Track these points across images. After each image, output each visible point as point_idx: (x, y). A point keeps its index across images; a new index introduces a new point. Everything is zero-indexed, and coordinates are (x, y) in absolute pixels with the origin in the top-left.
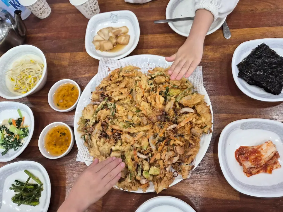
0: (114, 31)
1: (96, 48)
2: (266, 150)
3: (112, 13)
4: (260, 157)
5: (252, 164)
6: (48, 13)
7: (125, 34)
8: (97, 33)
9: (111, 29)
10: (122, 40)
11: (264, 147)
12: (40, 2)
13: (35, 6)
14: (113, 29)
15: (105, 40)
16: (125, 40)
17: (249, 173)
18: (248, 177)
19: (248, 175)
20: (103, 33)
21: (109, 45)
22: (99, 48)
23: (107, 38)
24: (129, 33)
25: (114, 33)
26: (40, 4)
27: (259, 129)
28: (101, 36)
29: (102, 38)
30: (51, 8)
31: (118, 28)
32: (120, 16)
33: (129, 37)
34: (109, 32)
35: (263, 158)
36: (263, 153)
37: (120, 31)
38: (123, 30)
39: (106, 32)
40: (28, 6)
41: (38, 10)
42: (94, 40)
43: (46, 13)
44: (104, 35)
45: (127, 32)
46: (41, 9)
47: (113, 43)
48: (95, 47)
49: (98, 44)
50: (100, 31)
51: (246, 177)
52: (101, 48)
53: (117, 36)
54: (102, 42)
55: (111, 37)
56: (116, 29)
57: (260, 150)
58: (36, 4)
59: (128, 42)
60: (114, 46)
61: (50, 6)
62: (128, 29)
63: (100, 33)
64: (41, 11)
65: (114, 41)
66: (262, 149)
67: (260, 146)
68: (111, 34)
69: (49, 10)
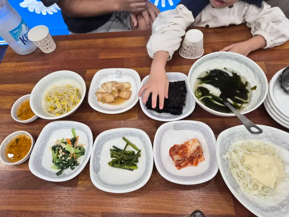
0: (117, 85)
1: (98, 100)
2: (192, 145)
3: (117, 70)
4: (186, 151)
5: (180, 157)
6: (53, 48)
7: (128, 89)
8: (102, 86)
9: (115, 83)
10: (124, 94)
11: (190, 143)
12: (47, 39)
13: (43, 41)
14: (116, 83)
15: (108, 93)
16: (126, 95)
17: (179, 166)
18: (179, 169)
19: (178, 168)
20: (106, 86)
21: (111, 98)
22: (101, 100)
23: (110, 91)
24: (131, 89)
25: (117, 88)
26: (48, 41)
27: (188, 129)
28: (104, 89)
29: (106, 91)
30: (56, 44)
31: (122, 84)
32: (125, 73)
33: (131, 92)
34: (112, 86)
35: (188, 151)
36: (189, 147)
37: (124, 86)
38: (126, 86)
39: (110, 85)
40: (36, 42)
41: (45, 45)
42: (97, 92)
43: (52, 48)
44: (108, 89)
45: (130, 88)
46: (47, 44)
47: (115, 97)
48: (98, 98)
49: (100, 95)
50: (104, 84)
51: (177, 169)
52: (103, 100)
53: (119, 91)
54: (104, 95)
55: (114, 91)
56: (120, 84)
57: (187, 145)
58: (44, 40)
59: (129, 98)
60: (115, 99)
61: (55, 43)
62: (131, 86)
63: (103, 85)
64: (48, 46)
65: (116, 95)
66: (188, 145)
67: (187, 143)
68: (114, 89)
69: (54, 46)
